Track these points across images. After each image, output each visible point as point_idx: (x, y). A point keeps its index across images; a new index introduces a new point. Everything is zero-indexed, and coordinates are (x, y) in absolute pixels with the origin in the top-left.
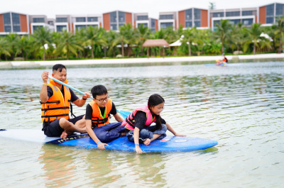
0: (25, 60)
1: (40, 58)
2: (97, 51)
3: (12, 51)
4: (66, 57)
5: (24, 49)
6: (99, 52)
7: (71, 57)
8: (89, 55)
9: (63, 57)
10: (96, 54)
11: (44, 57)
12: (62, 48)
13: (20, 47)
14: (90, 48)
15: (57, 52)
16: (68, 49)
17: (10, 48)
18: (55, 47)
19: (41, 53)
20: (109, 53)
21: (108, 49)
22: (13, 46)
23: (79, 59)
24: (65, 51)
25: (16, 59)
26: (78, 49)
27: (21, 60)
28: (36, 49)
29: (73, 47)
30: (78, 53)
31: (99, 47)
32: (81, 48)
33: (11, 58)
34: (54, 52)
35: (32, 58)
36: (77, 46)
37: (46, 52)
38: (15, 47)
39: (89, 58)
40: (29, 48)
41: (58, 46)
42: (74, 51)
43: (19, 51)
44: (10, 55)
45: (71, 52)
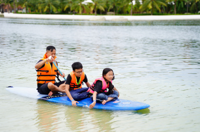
0: (116, 15)
1: (128, 13)
2: (179, 7)
3: (106, 6)
4: (150, 12)
5: (116, 5)
6: (181, 8)
7: (155, 12)
8: (171, 11)
9: (148, 12)
10: (179, 10)
11: (131, 12)
12: (148, 4)
13: (112, 3)
14: (174, 4)
15: (143, 8)
16: (153, 5)
17: (104, 4)
18: (141, 3)
19: (129, 9)
20: (191, 9)
21: (191, 5)
22: (107, 2)
23: (162, 14)
24: (150, 7)
25: (108, 13)
26: (161, 5)
27: (113, 15)
28: (126, 5)
29: (157, 3)
30: (161, 8)
31: (182, 3)
32: (164, 4)
33: (104, 13)
34: (140, 8)
35: (121, 12)
36: (161, 3)
37: (133, 7)
38: (109, 3)
39: (172, 13)
40: (119, 4)
41: (145, 2)
42: (158, 7)
43: (111, 7)
44: (104, 10)
45: (155, 8)
